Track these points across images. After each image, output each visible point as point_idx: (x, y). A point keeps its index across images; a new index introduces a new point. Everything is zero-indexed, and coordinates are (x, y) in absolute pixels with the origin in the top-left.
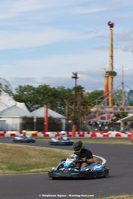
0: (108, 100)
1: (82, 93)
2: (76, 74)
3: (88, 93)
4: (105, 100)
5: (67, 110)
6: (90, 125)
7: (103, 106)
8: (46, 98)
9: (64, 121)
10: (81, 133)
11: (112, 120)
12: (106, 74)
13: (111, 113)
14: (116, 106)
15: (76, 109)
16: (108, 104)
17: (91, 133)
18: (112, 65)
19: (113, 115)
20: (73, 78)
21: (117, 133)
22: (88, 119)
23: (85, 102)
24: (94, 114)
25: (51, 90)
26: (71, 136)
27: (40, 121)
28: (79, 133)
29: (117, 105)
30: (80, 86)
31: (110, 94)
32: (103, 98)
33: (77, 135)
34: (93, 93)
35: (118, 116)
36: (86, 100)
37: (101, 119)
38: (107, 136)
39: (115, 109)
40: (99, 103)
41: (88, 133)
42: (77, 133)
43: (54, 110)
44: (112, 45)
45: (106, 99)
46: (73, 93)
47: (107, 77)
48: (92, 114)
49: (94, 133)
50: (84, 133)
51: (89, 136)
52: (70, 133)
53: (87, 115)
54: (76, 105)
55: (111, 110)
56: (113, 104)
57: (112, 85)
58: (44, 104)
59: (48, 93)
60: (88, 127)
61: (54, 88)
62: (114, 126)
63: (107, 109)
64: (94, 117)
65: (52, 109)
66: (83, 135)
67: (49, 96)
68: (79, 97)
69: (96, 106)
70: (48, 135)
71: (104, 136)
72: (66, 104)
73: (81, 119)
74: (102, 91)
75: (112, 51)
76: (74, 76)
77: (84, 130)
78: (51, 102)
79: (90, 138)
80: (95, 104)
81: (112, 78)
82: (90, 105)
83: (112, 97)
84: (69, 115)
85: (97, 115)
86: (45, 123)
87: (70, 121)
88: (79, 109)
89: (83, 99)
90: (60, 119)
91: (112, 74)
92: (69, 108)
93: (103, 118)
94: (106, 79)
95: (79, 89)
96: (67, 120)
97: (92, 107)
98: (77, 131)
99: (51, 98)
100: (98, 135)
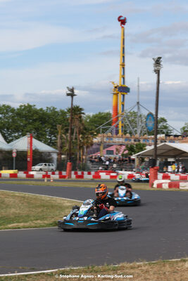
0: (117, 127)
1: (80, 117)
2: (72, 90)
3: (89, 117)
4: (113, 126)
5: (59, 141)
6: (92, 161)
7: (109, 134)
8: (30, 124)
9: (55, 156)
10: (79, 173)
11: (123, 155)
12: (115, 90)
13: (121, 145)
14: (128, 135)
15: (71, 139)
16: (117, 132)
17: (93, 173)
18: (124, 78)
19: (124, 147)
20: (68, 95)
21: (130, 173)
22: (88, 153)
23: (85, 129)
24: (97, 146)
25: (36, 112)
26: (64, 177)
27: (22, 155)
28: (76, 173)
29: (131, 133)
30: (78, 107)
31: (120, 119)
32: (110, 124)
33: (73, 176)
34: (95, 117)
35: (131, 150)
36: (87, 126)
37: (107, 154)
38: (115, 177)
39: (127, 139)
40: (105, 131)
41: (89, 173)
42: (73, 172)
43: (41, 141)
44: (124, 48)
45: (115, 125)
46: (68, 116)
47: (117, 94)
48: (94, 147)
49: (97, 173)
50: (83, 173)
51: (90, 177)
52: (64, 173)
53: (87, 147)
54: (72, 133)
55: (122, 140)
56: (125, 132)
57: (123, 105)
58: (27, 132)
59: (32, 116)
60: (89, 164)
61: (41, 110)
62: (125, 163)
63: (116, 140)
64: (98, 150)
65: (38, 138)
66: (82, 177)
67: (35, 120)
68: (77, 123)
69: (100, 135)
70: (32, 176)
71: (112, 177)
72: (57, 133)
73: (79, 153)
74: (108, 114)
75: (124, 57)
76: (69, 92)
77: (83, 169)
78: (37, 129)
79: (92, 180)
80: (98, 132)
81: (124, 95)
82: (92, 134)
83: (122, 122)
84: (61, 147)
85: (102, 148)
86: (29, 159)
87: (63, 156)
88: (76, 139)
89: (83, 124)
90: (49, 154)
91: (123, 90)
92: (61, 138)
93: (111, 152)
94: (115, 96)
95: (76, 111)
96: (60, 154)
97: (94, 136)
98: (73, 170)
99: (37, 123)
100: (103, 175)
